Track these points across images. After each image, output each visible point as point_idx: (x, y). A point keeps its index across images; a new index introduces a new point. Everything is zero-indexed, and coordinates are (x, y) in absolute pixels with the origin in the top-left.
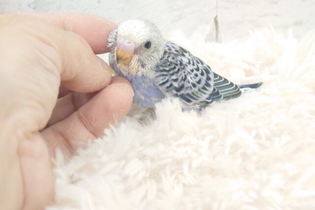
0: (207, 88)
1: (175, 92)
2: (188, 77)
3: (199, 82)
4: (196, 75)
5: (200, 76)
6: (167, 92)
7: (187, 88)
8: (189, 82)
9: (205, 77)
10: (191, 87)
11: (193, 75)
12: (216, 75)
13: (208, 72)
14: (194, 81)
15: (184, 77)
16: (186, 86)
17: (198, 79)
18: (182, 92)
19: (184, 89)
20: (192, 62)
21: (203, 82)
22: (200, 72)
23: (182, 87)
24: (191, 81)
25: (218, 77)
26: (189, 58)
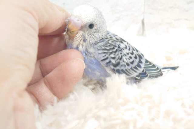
0: (138, 68)
1: (112, 67)
2: (124, 58)
3: (132, 63)
4: (131, 57)
5: (133, 59)
6: (107, 66)
7: (122, 65)
8: (124, 61)
9: (137, 60)
10: (125, 65)
11: (128, 57)
12: (147, 61)
13: (140, 57)
14: (129, 61)
15: (120, 57)
16: (121, 64)
17: (131, 60)
18: (118, 68)
19: (120, 66)
20: (128, 48)
21: (136, 63)
22: (134, 56)
23: (118, 64)
24: (125, 60)
25: (149, 63)
26: (127, 45)
